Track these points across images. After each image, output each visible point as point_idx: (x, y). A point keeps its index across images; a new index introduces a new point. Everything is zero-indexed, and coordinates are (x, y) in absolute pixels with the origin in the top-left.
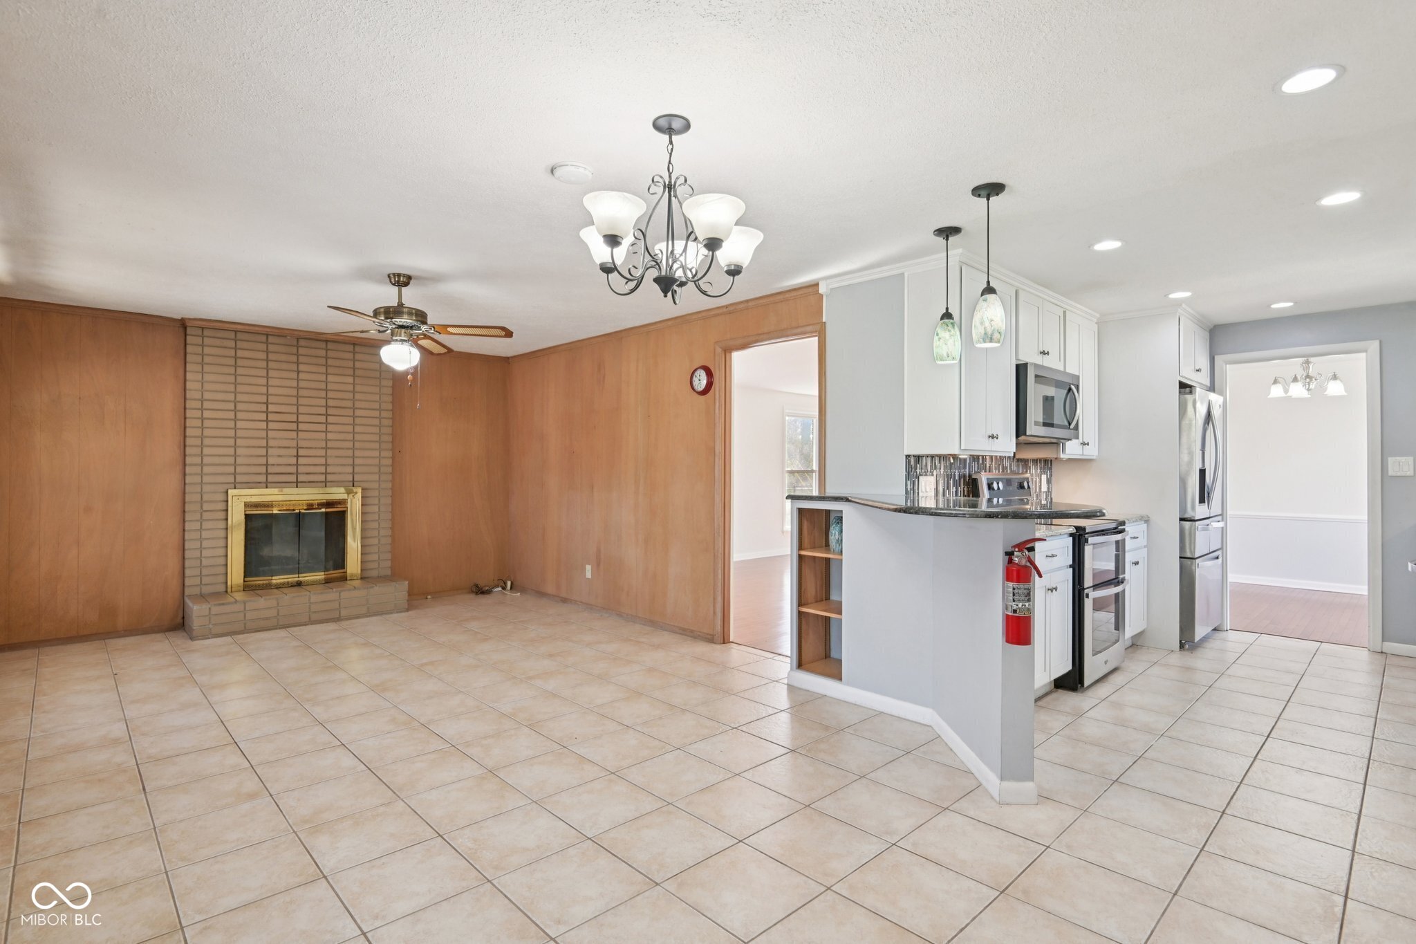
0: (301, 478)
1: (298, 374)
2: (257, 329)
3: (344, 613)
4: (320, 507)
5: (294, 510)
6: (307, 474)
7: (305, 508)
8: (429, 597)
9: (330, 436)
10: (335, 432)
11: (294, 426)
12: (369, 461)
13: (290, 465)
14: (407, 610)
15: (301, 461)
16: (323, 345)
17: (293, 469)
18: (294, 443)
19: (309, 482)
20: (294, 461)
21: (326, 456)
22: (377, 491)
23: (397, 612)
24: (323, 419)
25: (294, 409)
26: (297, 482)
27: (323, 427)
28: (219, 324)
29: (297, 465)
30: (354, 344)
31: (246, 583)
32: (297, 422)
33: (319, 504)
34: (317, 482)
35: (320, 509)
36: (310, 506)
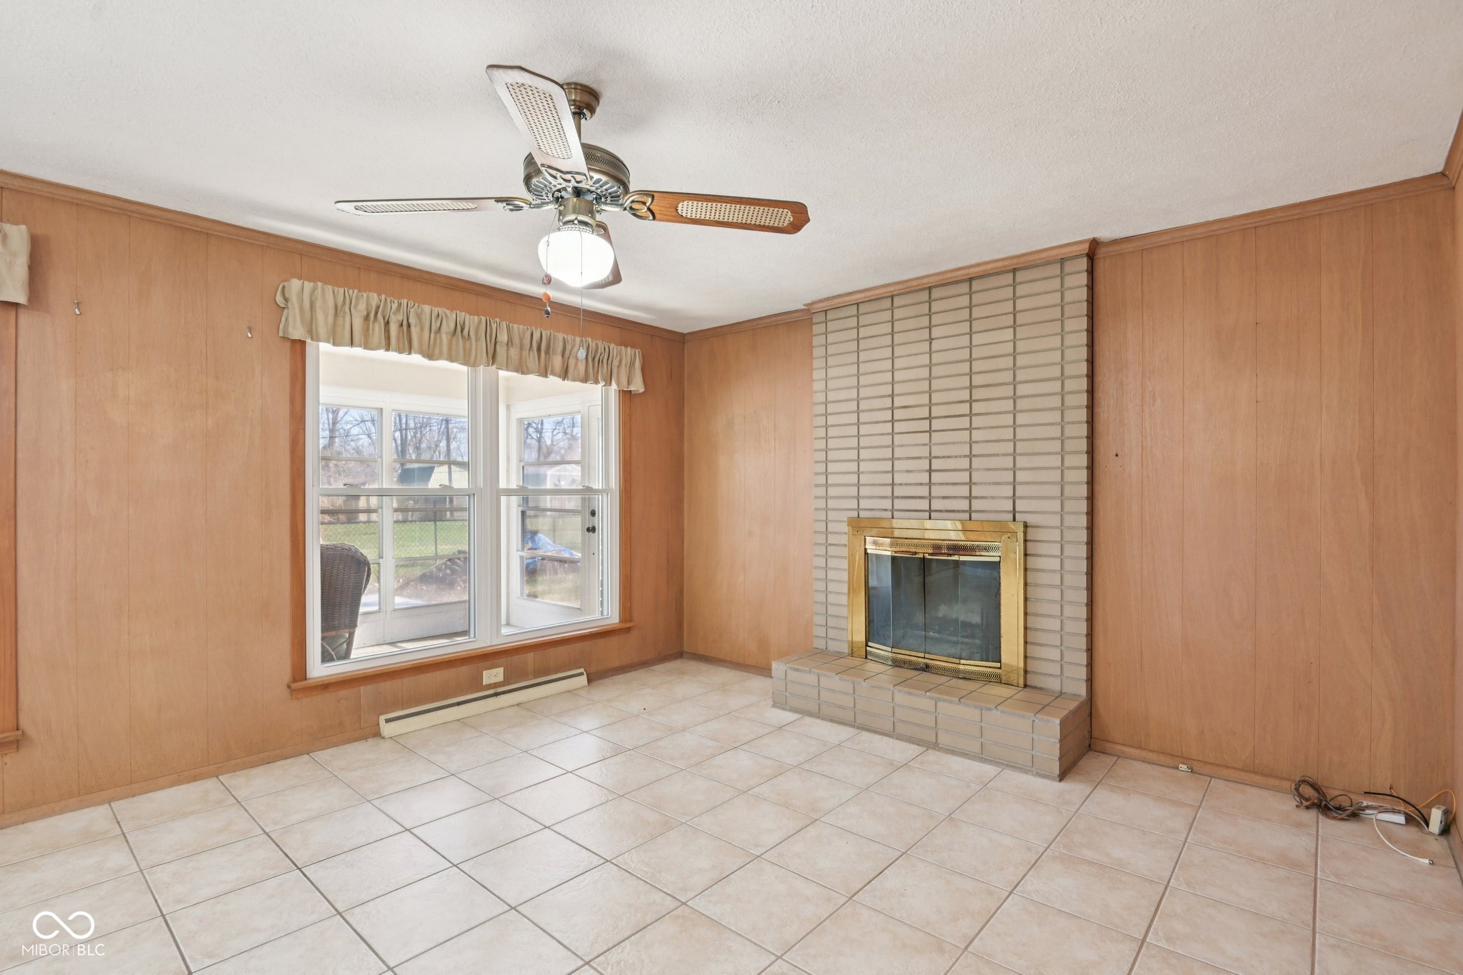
0: (936, 505)
1: (931, 343)
2: (878, 291)
3: (944, 739)
4: (951, 552)
5: (916, 553)
6: (944, 498)
7: (931, 551)
8: (1183, 767)
9: (977, 435)
10: (986, 428)
11: (925, 425)
12: (1043, 476)
13: (921, 484)
14: (1062, 777)
15: (936, 477)
16: (964, 288)
17: (924, 491)
18: (924, 452)
19: (947, 511)
20: (924, 478)
21: (970, 470)
22: (1058, 532)
23: (1038, 775)
24: (964, 409)
25: (924, 399)
26: (930, 511)
27: (964, 422)
28: (840, 300)
29: (930, 484)
30: (1014, 271)
31: (868, 648)
32: (930, 418)
33: (949, 548)
34: (958, 511)
35: (950, 555)
36: (937, 548)
